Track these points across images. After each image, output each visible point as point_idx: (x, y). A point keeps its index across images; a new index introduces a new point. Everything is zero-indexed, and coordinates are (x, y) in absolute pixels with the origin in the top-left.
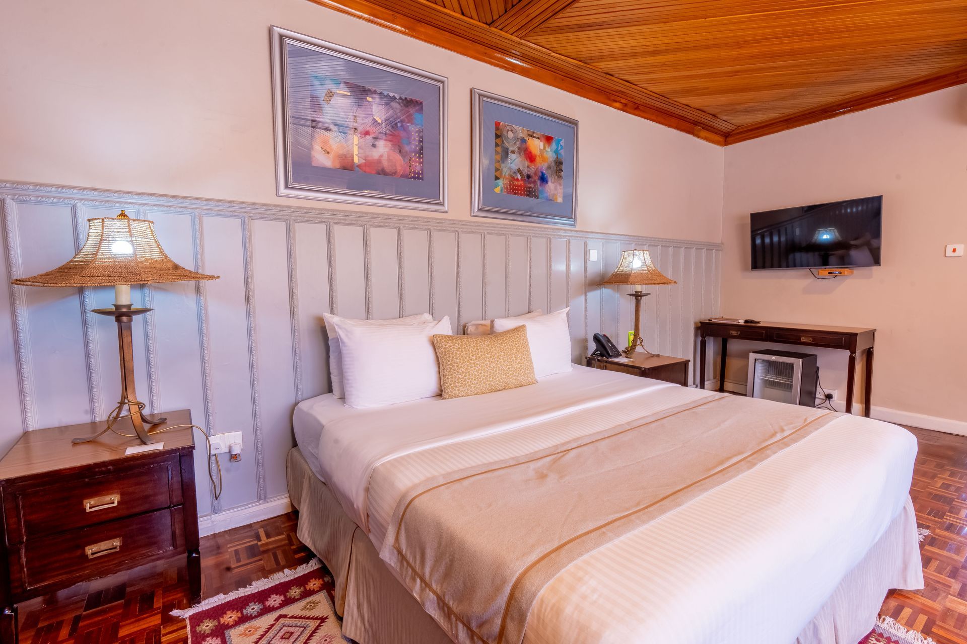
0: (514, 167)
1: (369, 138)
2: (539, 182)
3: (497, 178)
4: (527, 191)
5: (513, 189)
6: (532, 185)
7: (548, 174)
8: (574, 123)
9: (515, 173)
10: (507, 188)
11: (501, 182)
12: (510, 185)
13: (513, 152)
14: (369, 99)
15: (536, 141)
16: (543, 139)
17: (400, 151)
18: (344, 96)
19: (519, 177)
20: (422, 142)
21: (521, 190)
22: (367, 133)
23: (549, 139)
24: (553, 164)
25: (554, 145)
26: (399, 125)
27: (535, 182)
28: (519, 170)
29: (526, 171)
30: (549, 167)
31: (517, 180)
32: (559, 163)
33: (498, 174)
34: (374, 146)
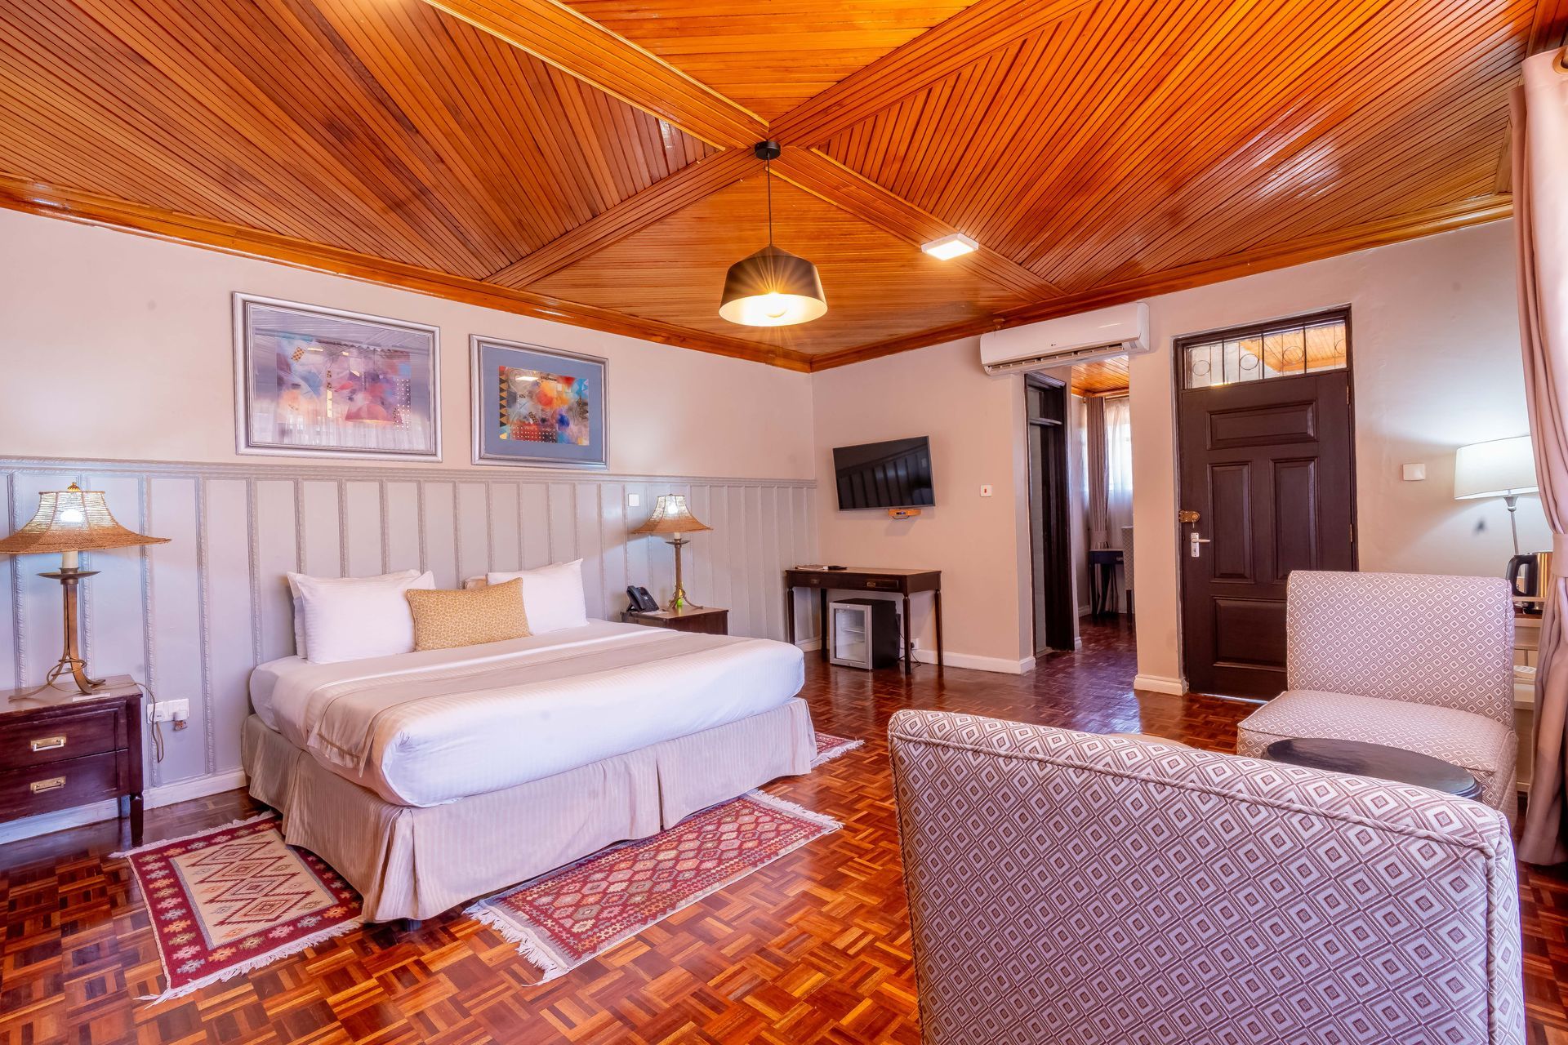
0: (524, 412)
1: (346, 392)
2: (557, 426)
3: (502, 424)
4: (542, 436)
5: (523, 435)
6: (548, 430)
7: (568, 416)
8: (602, 362)
9: (525, 417)
10: (516, 434)
11: (508, 428)
12: (520, 430)
13: (522, 396)
14: (344, 353)
15: (553, 383)
16: (560, 380)
17: (383, 403)
18: (316, 352)
19: (532, 422)
20: (409, 392)
21: (534, 435)
22: (343, 388)
23: (568, 380)
24: (576, 405)
25: (575, 386)
26: (381, 377)
27: (552, 426)
28: (531, 415)
29: (540, 415)
30: (570, 409)
31: (529, 424)
32: (582, 406)
33: (504, 420)
34: (351, 399)
